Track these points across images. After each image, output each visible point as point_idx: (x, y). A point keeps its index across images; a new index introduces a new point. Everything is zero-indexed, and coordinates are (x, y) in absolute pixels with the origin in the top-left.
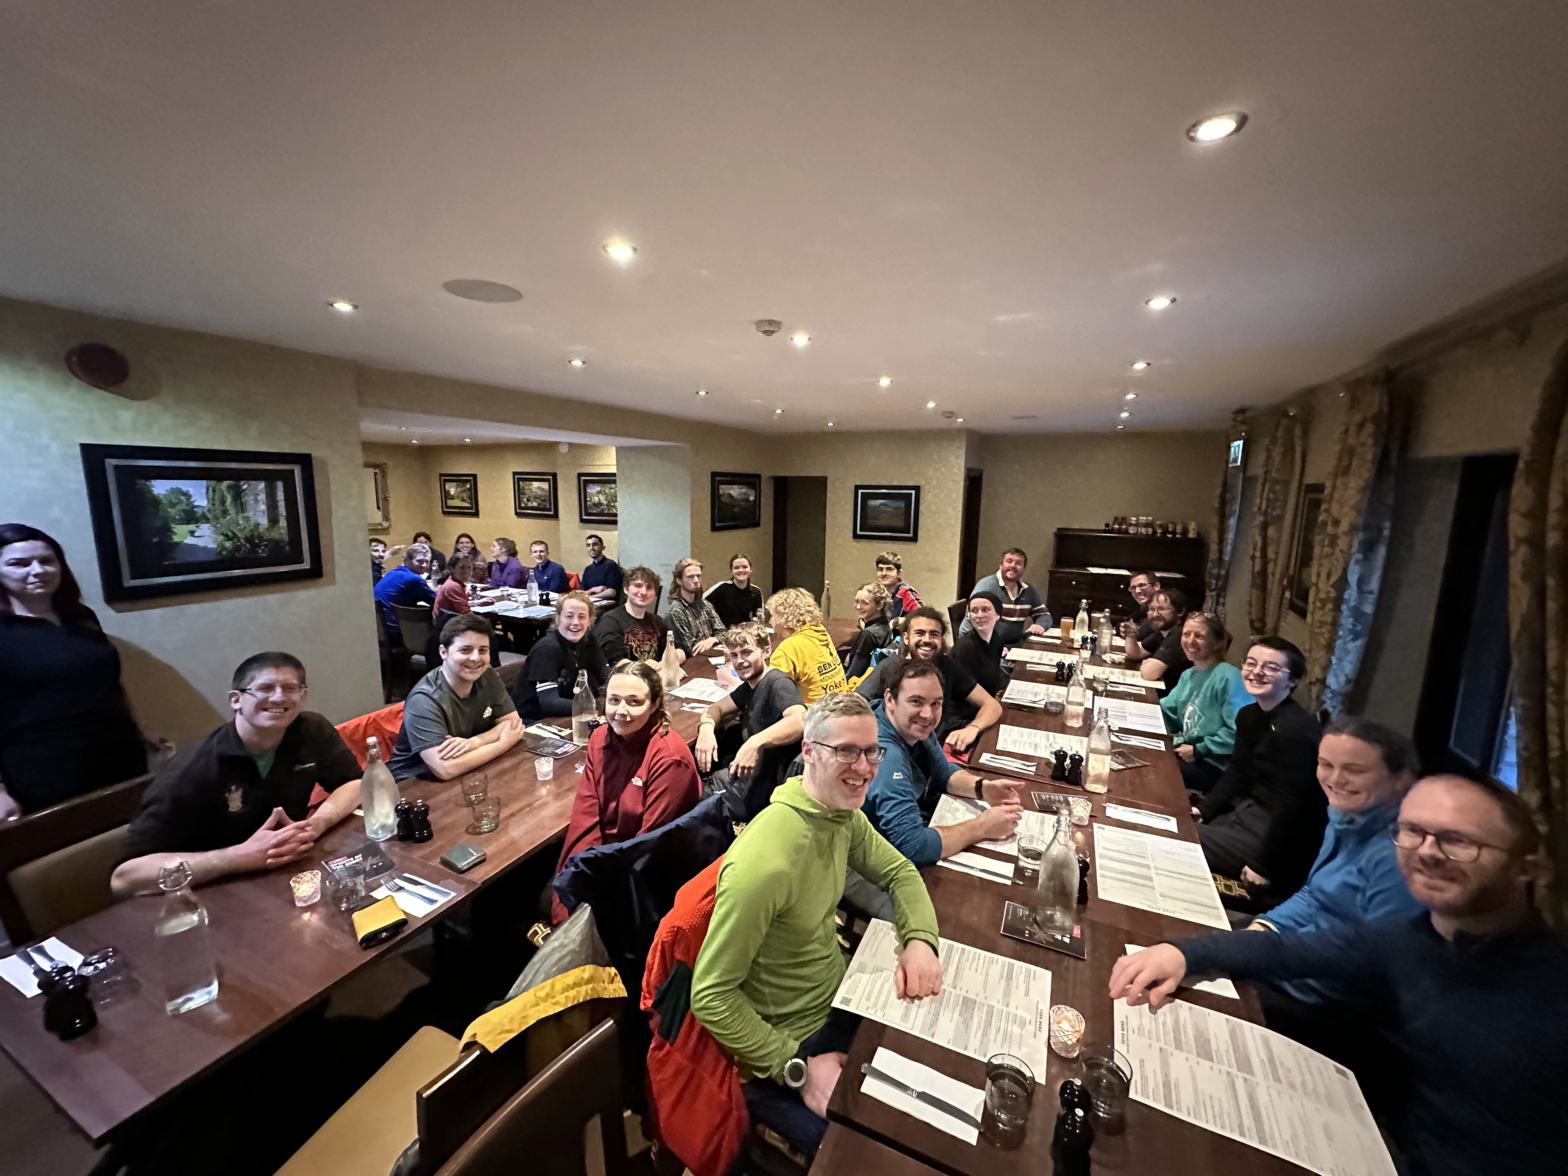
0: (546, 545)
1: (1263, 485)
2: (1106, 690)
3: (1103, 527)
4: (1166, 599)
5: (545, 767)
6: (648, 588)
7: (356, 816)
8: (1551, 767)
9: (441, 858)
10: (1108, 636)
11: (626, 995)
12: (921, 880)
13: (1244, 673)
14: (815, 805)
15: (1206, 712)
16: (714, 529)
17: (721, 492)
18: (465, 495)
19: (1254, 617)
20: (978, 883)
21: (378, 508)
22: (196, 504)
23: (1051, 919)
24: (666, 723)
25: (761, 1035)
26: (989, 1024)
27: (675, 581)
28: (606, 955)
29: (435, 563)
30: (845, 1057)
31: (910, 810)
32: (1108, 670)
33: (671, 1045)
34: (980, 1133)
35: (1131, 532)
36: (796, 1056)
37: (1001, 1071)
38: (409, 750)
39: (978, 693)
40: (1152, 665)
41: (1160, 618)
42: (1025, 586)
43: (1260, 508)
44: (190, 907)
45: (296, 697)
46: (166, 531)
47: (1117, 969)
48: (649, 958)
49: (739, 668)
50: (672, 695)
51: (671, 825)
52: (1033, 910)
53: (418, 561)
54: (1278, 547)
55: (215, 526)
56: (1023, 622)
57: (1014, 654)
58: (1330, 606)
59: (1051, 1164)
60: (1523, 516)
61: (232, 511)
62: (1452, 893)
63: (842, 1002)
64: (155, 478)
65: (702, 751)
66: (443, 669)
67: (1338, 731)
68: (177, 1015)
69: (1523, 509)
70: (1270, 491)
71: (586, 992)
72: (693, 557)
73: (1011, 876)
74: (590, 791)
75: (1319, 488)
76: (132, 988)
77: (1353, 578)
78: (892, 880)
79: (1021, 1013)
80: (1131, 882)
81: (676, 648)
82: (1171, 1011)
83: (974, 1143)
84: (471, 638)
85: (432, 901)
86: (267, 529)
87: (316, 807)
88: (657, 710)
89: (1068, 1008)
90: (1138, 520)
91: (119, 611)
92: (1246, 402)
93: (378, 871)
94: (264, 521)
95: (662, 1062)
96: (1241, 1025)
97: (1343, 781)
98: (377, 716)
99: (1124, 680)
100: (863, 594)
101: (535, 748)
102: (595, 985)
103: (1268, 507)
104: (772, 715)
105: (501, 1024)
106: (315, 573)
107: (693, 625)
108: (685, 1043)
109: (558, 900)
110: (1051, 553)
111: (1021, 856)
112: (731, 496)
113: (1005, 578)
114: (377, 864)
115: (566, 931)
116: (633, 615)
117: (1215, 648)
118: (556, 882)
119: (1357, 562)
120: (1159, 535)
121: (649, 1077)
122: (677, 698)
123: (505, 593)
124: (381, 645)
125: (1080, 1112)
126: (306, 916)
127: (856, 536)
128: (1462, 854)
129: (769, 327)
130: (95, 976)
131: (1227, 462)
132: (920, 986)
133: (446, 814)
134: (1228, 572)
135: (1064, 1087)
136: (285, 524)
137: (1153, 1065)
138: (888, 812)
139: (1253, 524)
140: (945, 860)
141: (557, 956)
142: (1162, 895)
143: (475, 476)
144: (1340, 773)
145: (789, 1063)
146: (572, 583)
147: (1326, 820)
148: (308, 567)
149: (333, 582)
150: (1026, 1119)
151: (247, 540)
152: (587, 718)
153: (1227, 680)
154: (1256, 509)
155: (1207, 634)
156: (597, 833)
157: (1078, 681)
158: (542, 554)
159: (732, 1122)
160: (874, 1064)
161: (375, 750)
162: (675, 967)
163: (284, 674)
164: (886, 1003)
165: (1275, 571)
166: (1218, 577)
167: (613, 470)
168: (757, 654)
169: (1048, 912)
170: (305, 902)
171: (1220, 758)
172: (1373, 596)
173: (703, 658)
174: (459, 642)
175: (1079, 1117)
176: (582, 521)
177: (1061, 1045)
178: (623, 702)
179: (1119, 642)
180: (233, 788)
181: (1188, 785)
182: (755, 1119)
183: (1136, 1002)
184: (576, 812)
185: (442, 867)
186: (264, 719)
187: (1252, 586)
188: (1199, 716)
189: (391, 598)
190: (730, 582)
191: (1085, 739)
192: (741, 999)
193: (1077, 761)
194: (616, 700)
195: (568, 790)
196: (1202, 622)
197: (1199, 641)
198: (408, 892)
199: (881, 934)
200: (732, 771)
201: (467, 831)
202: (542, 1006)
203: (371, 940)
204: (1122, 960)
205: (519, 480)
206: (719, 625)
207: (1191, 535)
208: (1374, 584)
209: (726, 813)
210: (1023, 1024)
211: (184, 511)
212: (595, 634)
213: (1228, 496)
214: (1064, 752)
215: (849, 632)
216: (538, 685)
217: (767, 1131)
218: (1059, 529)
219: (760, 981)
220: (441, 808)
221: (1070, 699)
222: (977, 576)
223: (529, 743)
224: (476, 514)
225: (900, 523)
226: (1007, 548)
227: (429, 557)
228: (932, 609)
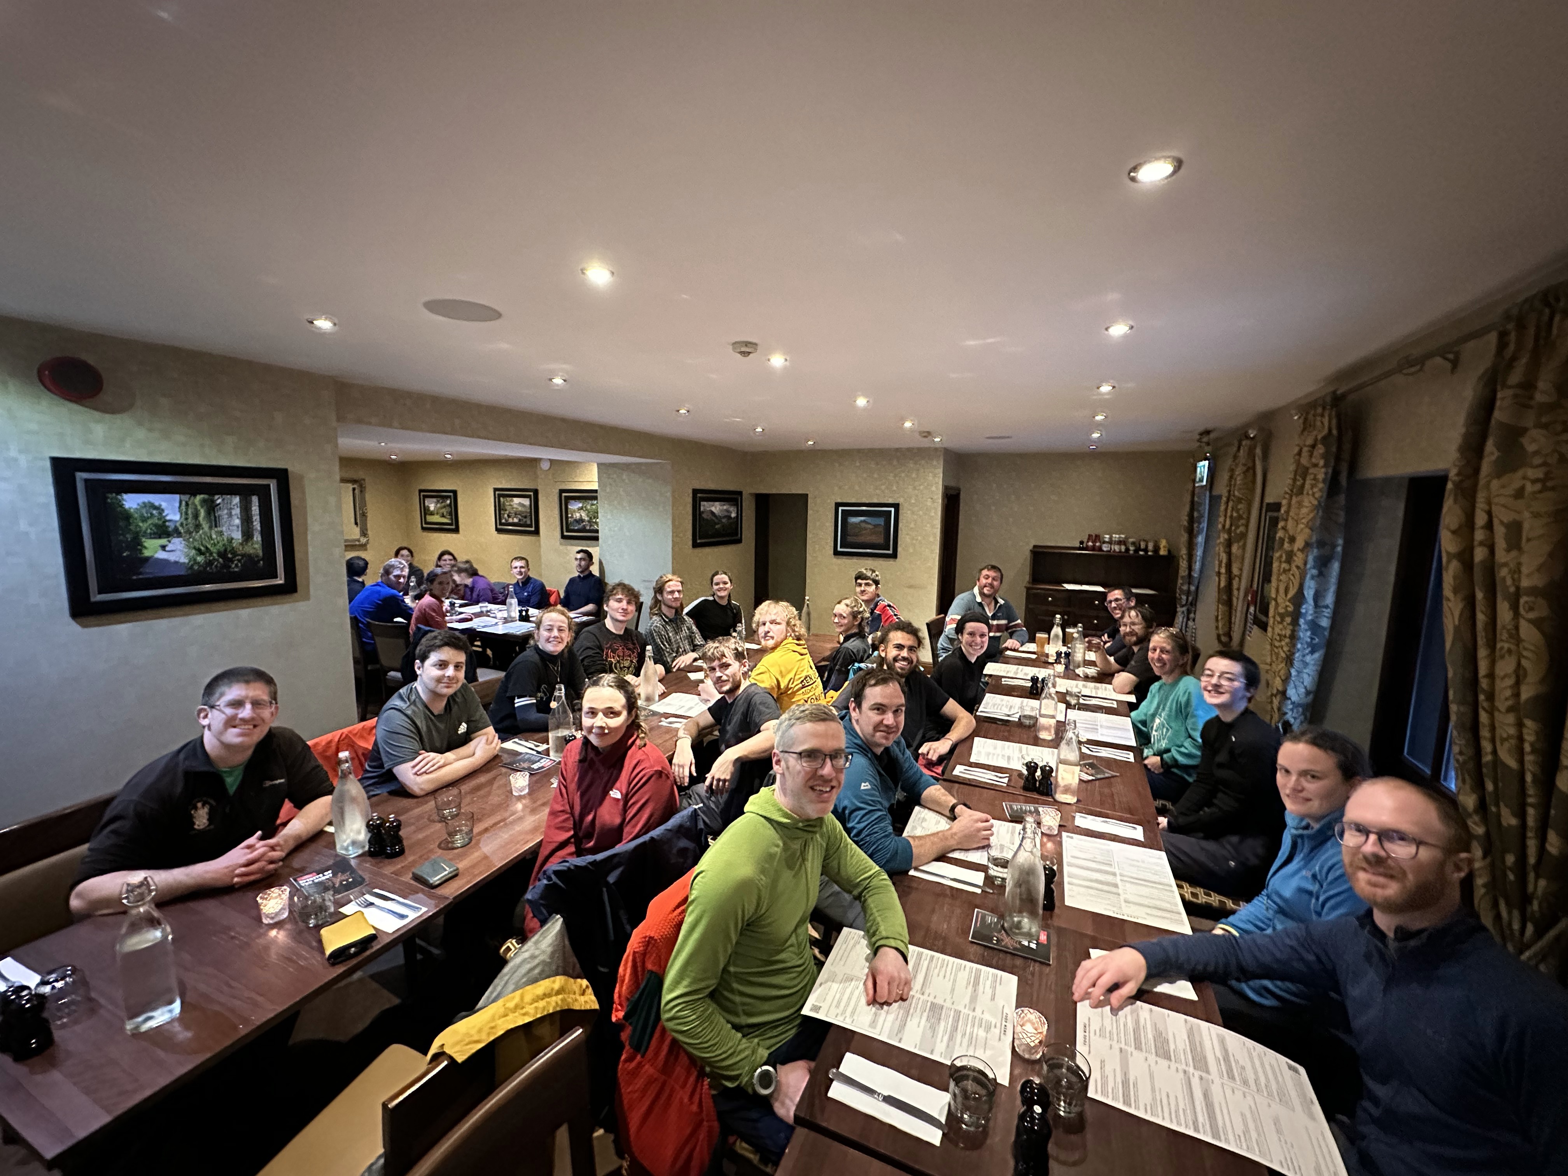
0: (527, 561)
1: (1227, 503)
2: (1078, 703)
3: (1078, 545)
4: (1137, 615)
5: (520, 782)
6: (629, 603)
7: (326, 832)
8: (1484, 770)
9: (413, 873)
10: (1082, 651)
11: (597, 1007)
12: (893, 889)
13: (1203, 684)
14: (786, 815)
15: (1173, 725)
16: (695, 545)
17: (702, 509)
18: (444, 511)
19: (1221, 632)
20: (948, 892)
21: (356, 524)
22: (168, 518)
23: (1018, 926)
24: (643, 735)
25: (730, 1044)
26: (955, 1029)
27: (655, 596)
28: (578, 966)
29: (413, 579)
30: (813, 1064)
31: (880, 819)
32: (1081, 683)
33: (643, 1057)
34: (944, 1134)
35: (1105, 549)
36: (765, 1064)
37: (965, 1072)
38: (381, 766)
39: (952, 707)
40: (1124, 678)
41: (1132, 633)
42: (1002, 602)
43: (1224, 526)
44: (153, 923)
45: (266, 713)
46: (136, 544)
47: (1080, 972)
48: (621, 970)
49: (718, 682)
50: (651, 711)
51: (646, 838)
52: (1001, 917)
53: (395, 576)
54: (1242, 563)
55: (188, 541)
56: (999, 637)
57: (991, 668)
58: (1288, 620)
59: (1012, 1163)
60: (1454, 532)
61: (206, 526)
62: (1392, 890)
63: (811, 1010)
64: (126, 493)
65: (679, 766)
66: (417, 685)
67: (1296, 739)
68: (137, 1035)
69: (1454, 526)
70: (1233, 508)
71: (557, 1003)
72: (674, 573)
73: (981, 884)
74: (563, 805)
75: (1277, 506)
76: (92, 1007)
77: (1309, 594)
78: (865, 889)
79: (987, 1017)
80: (1097, 889)
81: (655, 663)
82: (1132, 1012)
83: (937, 1143)
84: (446, 654)
85: (402, 917)
86: (241, 544)
87: (285, 824)
88: (633, 722)
89: (1031, 1010)
90: (1111, 538)
91: (85, 626)
92: (1209, 426)
93: (348, 887)
94: (237, 536)
95: (634, 1073)
96: (1199, 1026)
97: (1300, 788)
98: (350, 732)
99: (1096, 693)
100: (841, 608)
101: (511, 764)
102: (566, 996)
103: (1231, 525)
104: (749, 729)
105: (468, 1034)
106: (290, 588)
107: (673, 640)
108: (657, 1054)
109: (531, 915)
110: (1027, 570)
111: (990, 865)
112: (712, 513)
113: (982, 594)
114: (347, 880)
115: (536, 943)
116: (614, 631)
117: (1181, 662)
118: (529, 896)
119: (1313, 577)
120: (1131, 552)
121: (620, 1090)
122: (655, 714)
123: (484, 609)
124: (356, 662)
125: (1038, 1109)
126: (273, 933)
127: (836, 553)
128: (1401, 851)
129: (746, 348)
130: (52, 995)
131: (1194, 481)
132: (889, 992)
133: (420, 829)
134: (1197, 588)
135: (1024, 1086)
136: (260, 539)
137: (1113, 1065)
138: (859, 823)
139: (1218, 541)
140: (916, 869)
141: (528, 966)
142: (1126, 901)
143: (455, 492)
144: (1297, 780)
145: (759, 1070)
146: (552, 599)
147: (1284, 825)
148: (281, 582)
149: (307, 597)
150: (987, 1120)
151: (220, 554)
152: (564, 732)
153: (1189, 693)
154: (1220, 526)
155: (1173, 648)
156: (571, 849)
157: (1050, 695)
158: (523, 570)
159: (702, 1135)
160: (840, 1070)
161: (347, 765)
162: (647, 976)
163: (255, 690)
164: (855, 1009)
165: (1241, 586)
166: (1188, 593)
167: (595, 486)
168: (735, 668)
169: (1016, 919)
170: (272, 918)
171: (1186, 768)
172: (1329, 610)
173: (683, 673)
174: (434, 657)
175: (1038, 1114)
176: (563, 537)
177: (1023, 1047)
178: (600, 715)
179: (1092, 656)
180: (199, 805)
181: (1155, 797)
182: (726, 1130)
183: (1098, 1005)
184: (549, 827)
185: (412, 882)
186: (233, 736)
187: (1219, 601)
188: (1167, 729)
189: (367, 614)
190: (711, 598)
191: (1056, 751)
192: (712, 1007)
193: (1047, 772)
194: (593, 713)
195: (544, 804)
196: (1168, 637)
197: (1164, 656)
198: (378, 907)
199: (852, 942)
200: (707, 782)
201: (439, 847)
202: (511, 1016)
203: (340, 955)
204: (1085, 964)
205: (500, 496)
206: (699, 640)
207: (1163, 552)
208: (1329, 599)
209: (701, 825)
210: (988, 1029)
211: (156, 525)
212: (575, 648)
213: (1196, 514)
214: (1035, 763)
215: (828, 648)
216: (516, 701)
217: (738, 1143)
218: (1035, 547)
219: (732, 991)
220: (413, 824)
221: (1043, 712)
222: (956, 592)
223: (506, 758)
224: (456, 530)
225: (880, 540)
226: (984, 565)
227: (406, 572)
228: (909, 625)
